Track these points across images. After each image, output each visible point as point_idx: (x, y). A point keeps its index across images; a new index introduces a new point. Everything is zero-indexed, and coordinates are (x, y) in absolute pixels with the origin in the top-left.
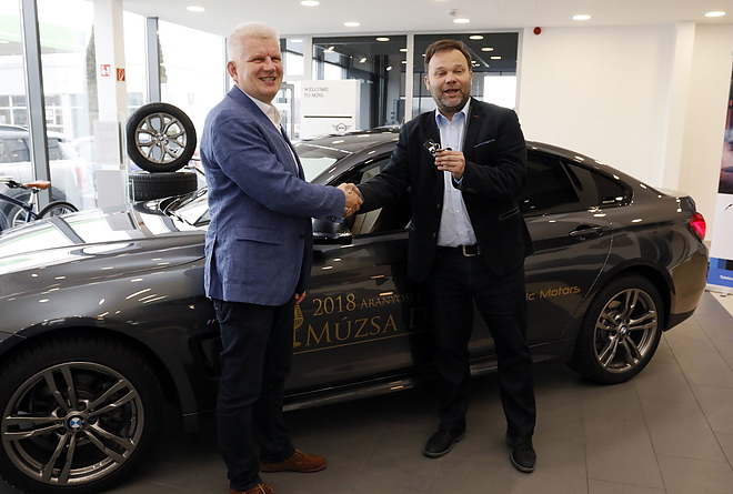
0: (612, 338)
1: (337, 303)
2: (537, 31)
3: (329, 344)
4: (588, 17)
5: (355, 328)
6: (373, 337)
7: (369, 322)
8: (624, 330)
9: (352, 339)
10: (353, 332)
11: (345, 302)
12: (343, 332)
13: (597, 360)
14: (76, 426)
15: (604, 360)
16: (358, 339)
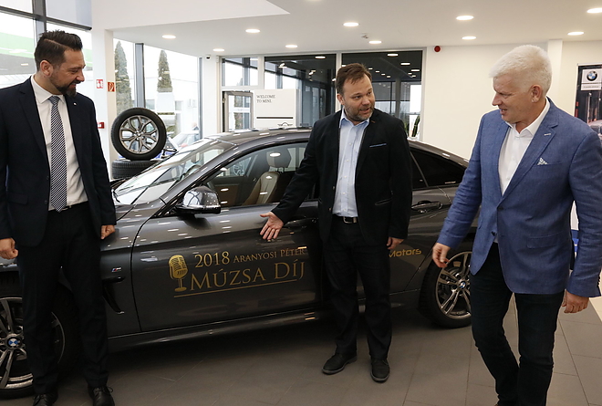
0: (453, 291)
1: (214, 258)
2: (437, 49)
3: (210, 290)
4: (473, 38)
5: (230, 277)
6: (245, 285)
7: (241, 273)
8: (463, 285)
9: (227, 286)
10: (229, 282)
11: (220, 258)
12: (220, 280)
13: (439, 308)
14: (13, 345)
15: (446, 309)
16: (232, 286)
